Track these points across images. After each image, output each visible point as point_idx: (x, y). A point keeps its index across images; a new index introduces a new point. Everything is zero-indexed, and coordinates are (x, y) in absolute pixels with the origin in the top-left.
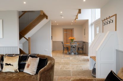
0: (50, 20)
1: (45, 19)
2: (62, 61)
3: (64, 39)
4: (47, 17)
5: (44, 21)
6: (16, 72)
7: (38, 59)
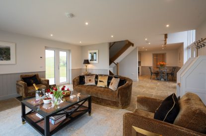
0: (137, 47)
1: (131, 47)
2: (148, 85)
3: (154, 64)
4: (133, 45)
5: (131, 49)
6: (105, 87)
7: (118, 80)
